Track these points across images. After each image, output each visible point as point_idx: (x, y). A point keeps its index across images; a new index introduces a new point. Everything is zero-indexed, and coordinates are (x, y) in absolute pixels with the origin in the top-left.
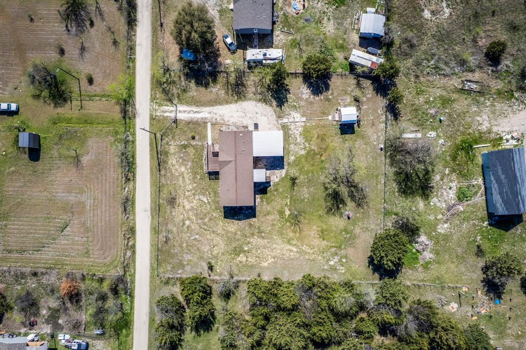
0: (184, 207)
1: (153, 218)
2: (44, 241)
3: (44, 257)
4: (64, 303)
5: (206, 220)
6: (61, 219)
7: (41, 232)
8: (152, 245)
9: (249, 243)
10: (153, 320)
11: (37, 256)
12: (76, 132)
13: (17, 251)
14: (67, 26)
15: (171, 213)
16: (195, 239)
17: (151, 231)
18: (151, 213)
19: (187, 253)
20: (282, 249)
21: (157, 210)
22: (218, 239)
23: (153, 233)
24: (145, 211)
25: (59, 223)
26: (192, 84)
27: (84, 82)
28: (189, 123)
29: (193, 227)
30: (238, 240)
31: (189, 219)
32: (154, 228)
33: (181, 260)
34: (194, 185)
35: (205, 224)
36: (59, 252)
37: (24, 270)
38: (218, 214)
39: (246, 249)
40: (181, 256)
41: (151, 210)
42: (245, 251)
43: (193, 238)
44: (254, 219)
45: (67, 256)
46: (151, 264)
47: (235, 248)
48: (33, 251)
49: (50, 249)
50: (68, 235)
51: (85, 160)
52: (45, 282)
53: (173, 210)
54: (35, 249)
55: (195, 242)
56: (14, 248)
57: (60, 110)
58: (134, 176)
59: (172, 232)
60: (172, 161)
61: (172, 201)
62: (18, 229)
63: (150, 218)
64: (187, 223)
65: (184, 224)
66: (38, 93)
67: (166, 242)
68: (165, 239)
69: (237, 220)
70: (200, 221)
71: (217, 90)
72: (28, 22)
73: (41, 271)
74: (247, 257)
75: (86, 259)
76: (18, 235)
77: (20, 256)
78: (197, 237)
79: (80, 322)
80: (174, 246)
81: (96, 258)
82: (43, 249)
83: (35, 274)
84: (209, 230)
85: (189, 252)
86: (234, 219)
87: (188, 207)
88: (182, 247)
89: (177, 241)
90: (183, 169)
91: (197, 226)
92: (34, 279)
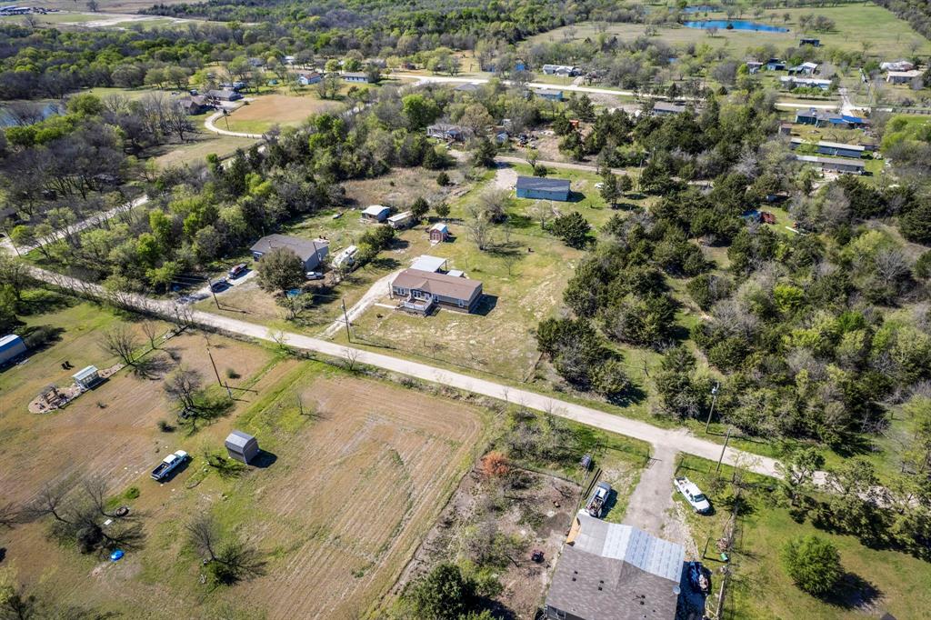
0: (451, 340)
2: (401, 491)
3: (426, 500)
4: (521, 500)
5: (479, 328)
6: (382, 459)
7: (383, 490)
8: (481, 378)
9: (524, 307)
10: (591, 404)
11: (418, 511)
12: (280, 405)
13: (390, 536)
14: (152, 379)
15: (451, 351)
16: (496, 340)
17: (463, 374)
18: (441, 368)
19: (509, 351)
20: (543, 290)
21: (440, 363)
22: (507, 326)
23: (466, 373)
24: (434, 372)
25: (385, 463)
26: (325, 306)
27: (232, 383)
28: (363, 316)
29: (481, 339)
30: (516, 312)
31: (468, 340)
32: (461, 371)
33: (516, 357)
34: (432, 327)
35: (483, 330)
36: (431, 477)
37: (431, 538)
38: (478, 319)
39: (529, 310)
40: (511, 356)
41: (436, 367)
42: (531, 311)
43: (494, 342)
44: (500, 298)
45: (443, 470)
46: (507, 385)
47: (523, 316)
48: (407, 510)
49: (419, 488)
50: (412, 458)
51: (323, 407)
52: (469, 515)
53: (449, 349)
54: (405, 508)
55: (499, 342)
56: (384, 538)
57: (235, 414)
58: (382, 369)
59: (476, 356)
60: (392, 337)
61: (438, 347)
62: (356, 521)
63: (446, 370)
64: (472, 342)
65: (472, 345)
66: (190, 430)
67: (486, 364)
68: (481, 364)
69: (492, 308)
70: (477, 333)
71: (346, 294)
72: (102, 411)
73: (448, 513)
74: (540, 311)
75: (461, 450)
76: (365, 525)
77: (403, 534)
78: (494, 338)
79: (563, 488)
80: (494, 359)
81: (467, 437)
82: (412, 496)
83: (449, 524)
84: (492, 329)
85: (509, 349)
87: (454, 337)
88: (500, 353)
89: (490, 354)
90: (408, 331)
91: (480, 336)
92: (456, 528)
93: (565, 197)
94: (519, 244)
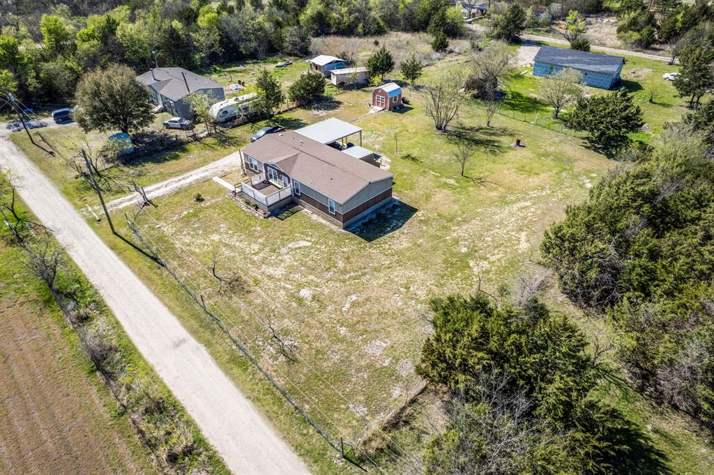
0: (270, 277)
1: (208, 344)
5: (341, 264)
8: (256, 400)
9: (456, 241)
15: (250, 303)
16: (354, 304)
17: (227, 372)
18: (199, 339)
19: (365, 341)
20: (513, 215)
22: (399, 274)
23: (237, 371)
24: (177, 344)
28: (177, 193)
29: (327, 291)
30: (435, 249)
31: (300, 286)
32: (229, 361)
33: (370, 366)
34: (261, 240)
35: (345, 272)
38: (352, 243)
39: (464, 250)
40: (362, 356)
41: (193, 332)
42: (467, 255)
43: (348, 305)
44: (419, 214)
46: (297, 448)
47: (446, 261)
53: (251, 297)
55: (359, 311)
59: (286, 332)
60: (183, 240)
61: (234, 286)
63: (203, 348)
64: (305, 293)
65: (300, 301)
67: (292, 361)
68: (282, 358)
69: (393, 230)
70: (329, 275)
74: (486, 259)
78: (354, 298)
80: (318, 352)
84: (364, 274)
85: (370, 335)
86: (388, 232)
87: (279, 272)
88: (342, 340)
89: (318, 337)
90: (216, 237)
91: (330, 284)
93: (608, 82)
94: (504, 132)
